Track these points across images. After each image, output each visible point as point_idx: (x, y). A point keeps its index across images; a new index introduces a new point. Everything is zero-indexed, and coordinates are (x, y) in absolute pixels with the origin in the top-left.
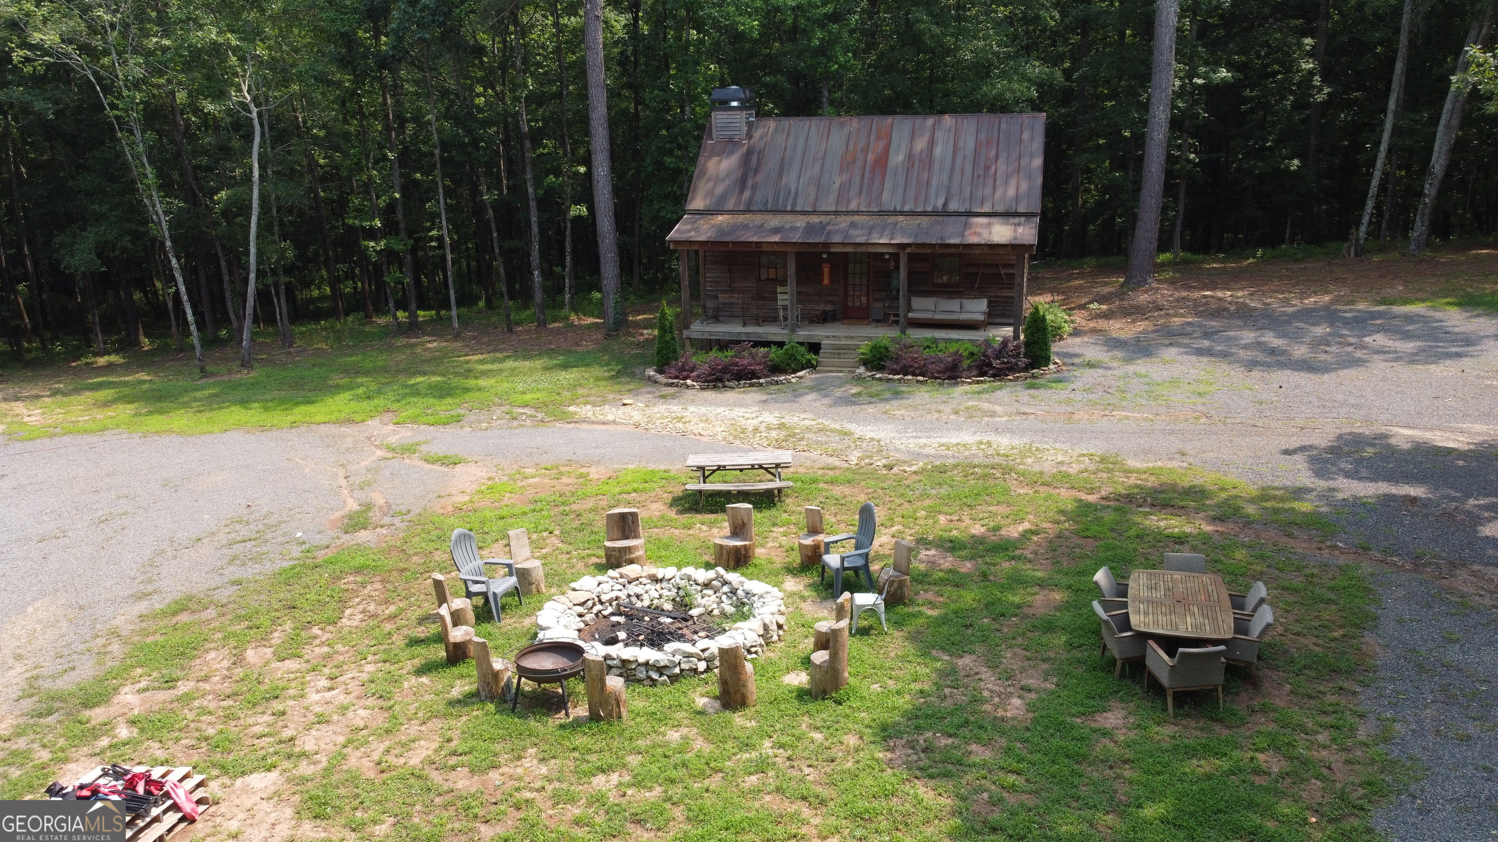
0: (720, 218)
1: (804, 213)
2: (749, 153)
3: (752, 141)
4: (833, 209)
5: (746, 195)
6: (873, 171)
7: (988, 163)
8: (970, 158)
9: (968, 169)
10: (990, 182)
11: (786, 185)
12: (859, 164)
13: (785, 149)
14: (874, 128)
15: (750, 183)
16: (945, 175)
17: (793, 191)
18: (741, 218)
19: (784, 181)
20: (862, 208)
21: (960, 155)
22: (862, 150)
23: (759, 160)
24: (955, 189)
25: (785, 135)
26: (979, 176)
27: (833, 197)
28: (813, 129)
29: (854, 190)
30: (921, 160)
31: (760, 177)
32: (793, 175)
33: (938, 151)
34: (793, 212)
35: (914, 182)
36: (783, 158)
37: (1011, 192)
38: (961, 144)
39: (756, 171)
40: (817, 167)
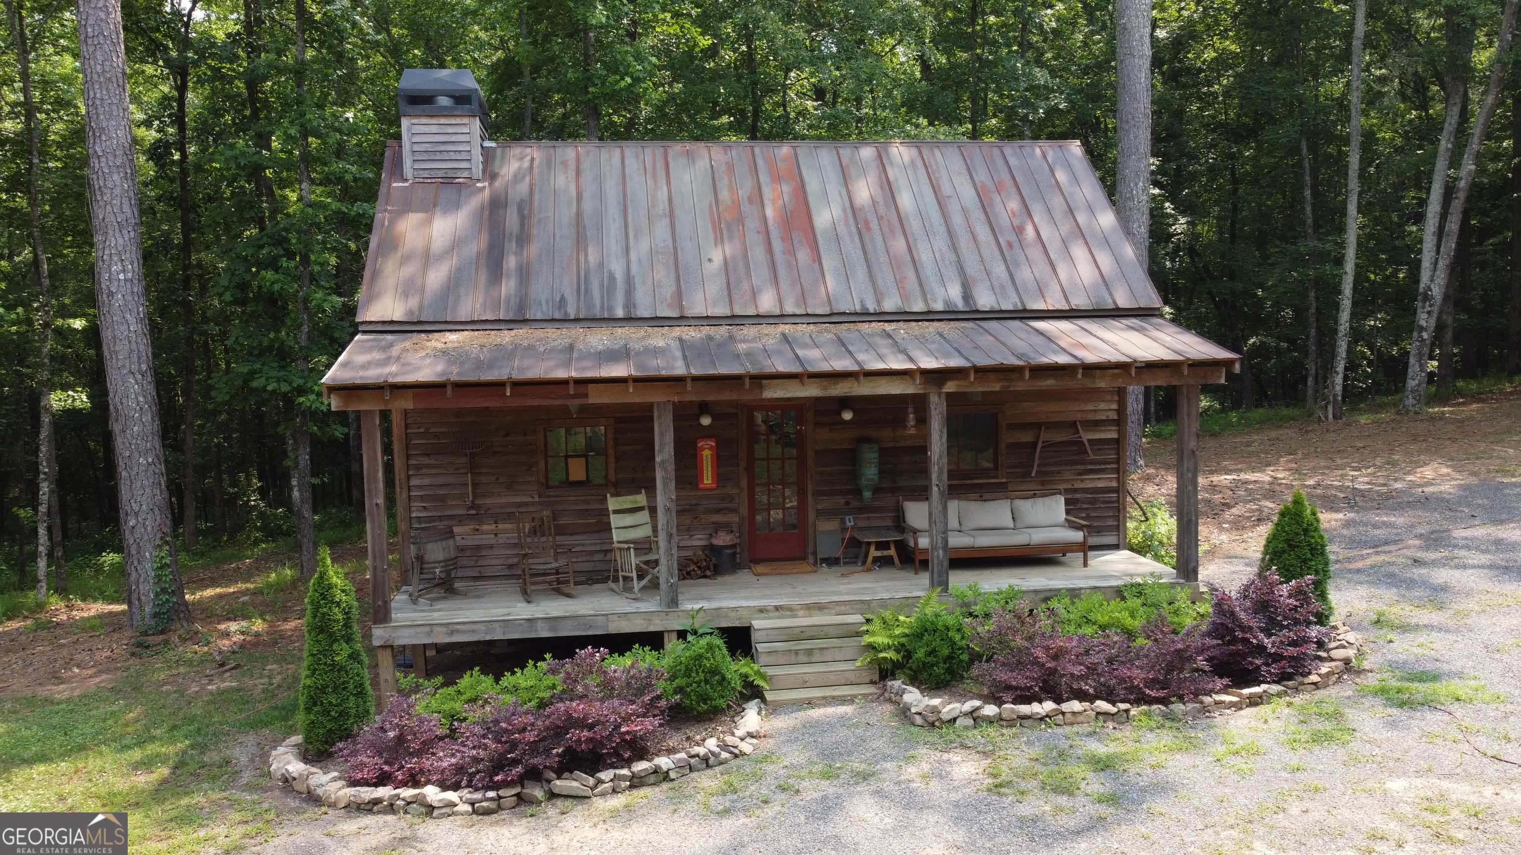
0: (452, 337)
1: (657, 321)
2: (497, 205)
3: (498, 184)
4: (722, 310)
5: (508, 287)
6: (788, 237)
7: (1016, 222)
8: (977, 215)
9: (983, 233)
10: (1035, 253)
11: (601, 265)
12: (752, 224)
13: (579, 197)
14: (760, 163)
15: (511, 262)
16: (941, 243)
17: (619, 276)
18: (506, 337)
19: (593, 256)
20: (790, 309)
21: (954, 208)
22: (750, 200)
23: (524, 219)
24: (973, 268)
25: (572, 173)
26: (1010, 245)
27: (714, 288)
28: (631, 162)
29: (760, 274)
30: (880, 219)
31: (534, 249)
32: (613, 245)
33: (905, 201)
34: (630, 320)
35: (883, 258)
36: (579, 213)
37: (1086, 272)
38: (947, 190)
39: (523, 239)
40: (662, 229)
